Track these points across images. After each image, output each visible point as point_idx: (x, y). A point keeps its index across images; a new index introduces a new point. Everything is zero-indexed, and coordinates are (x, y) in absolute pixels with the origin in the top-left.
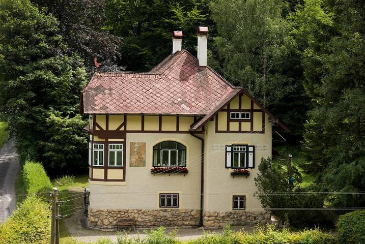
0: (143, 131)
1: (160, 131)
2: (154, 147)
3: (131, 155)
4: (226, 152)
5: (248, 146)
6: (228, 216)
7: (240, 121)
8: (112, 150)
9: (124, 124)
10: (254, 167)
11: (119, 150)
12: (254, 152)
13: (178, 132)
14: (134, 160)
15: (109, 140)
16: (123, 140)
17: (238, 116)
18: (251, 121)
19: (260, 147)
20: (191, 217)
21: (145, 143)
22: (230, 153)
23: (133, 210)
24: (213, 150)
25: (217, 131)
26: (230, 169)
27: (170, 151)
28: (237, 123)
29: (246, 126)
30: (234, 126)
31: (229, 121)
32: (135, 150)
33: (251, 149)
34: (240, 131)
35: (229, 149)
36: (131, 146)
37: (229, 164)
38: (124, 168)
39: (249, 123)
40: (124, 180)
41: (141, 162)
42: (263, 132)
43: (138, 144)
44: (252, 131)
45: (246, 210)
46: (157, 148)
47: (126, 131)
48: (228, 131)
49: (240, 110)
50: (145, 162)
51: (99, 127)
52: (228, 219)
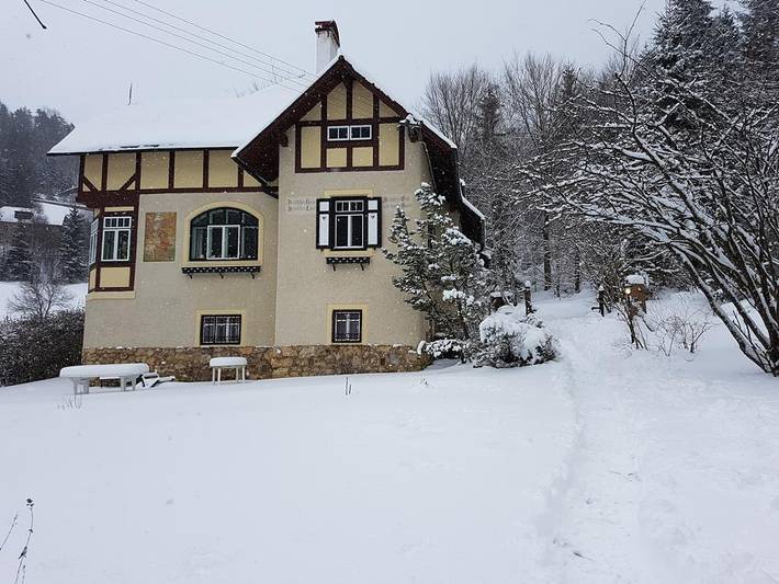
0: (171, 190)
1: (206, 189)
2: (192, 221)
3: (146, 237)
4: (319, 213)
5: (366, 199)
6: (321, 358)
7: (350, 146)
8: (110, 229)
9: (136, 178)
10: (379, 244)
11: (124, 229)
12: (379, 211)
13: (241, 188)
14: (152, 248)
15: (107, 209)
16: (132, 209)
17: (343, 133)
18: (374, 143)
19: (394, 200)
20: (264, 364)
21: (175, 214)
22: (327, 215)
23: (146, 350)
24: (290, 209)
25: (299, 169)
26: (327, 251)
27: (224, 227)
28: (344, 151)
29: (363, 156)
30: (337, 157)
31: (325, 145)
32: (156, 228)
33: (373, 205)
34: (349, 167)
35: (325, 206)
36: (147, 220)
37: (324, 241)
38: (131, 264)
39: (370, 149)
40: (131, 288)
41: (166, 253)
42: (401, 167)
43: (162, 214)
44: (376, 167)
45: (364, 343)
46: (198, 224)
47: (138, 191)
48: (324, 168)
49: (349, 121)
50: (174, 250)
51: (89, 184)
52: (323, 364)
